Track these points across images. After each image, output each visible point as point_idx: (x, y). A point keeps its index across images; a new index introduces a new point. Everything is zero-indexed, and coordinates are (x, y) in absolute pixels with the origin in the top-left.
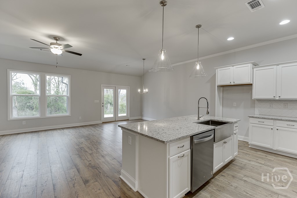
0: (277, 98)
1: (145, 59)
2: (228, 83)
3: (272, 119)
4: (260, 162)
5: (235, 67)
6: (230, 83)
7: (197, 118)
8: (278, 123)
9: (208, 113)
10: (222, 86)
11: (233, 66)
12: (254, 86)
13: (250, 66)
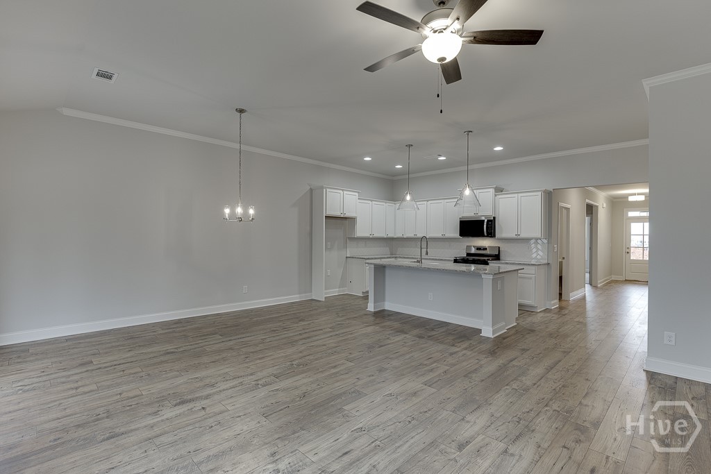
6: (340, 214)
13: (357, 194)
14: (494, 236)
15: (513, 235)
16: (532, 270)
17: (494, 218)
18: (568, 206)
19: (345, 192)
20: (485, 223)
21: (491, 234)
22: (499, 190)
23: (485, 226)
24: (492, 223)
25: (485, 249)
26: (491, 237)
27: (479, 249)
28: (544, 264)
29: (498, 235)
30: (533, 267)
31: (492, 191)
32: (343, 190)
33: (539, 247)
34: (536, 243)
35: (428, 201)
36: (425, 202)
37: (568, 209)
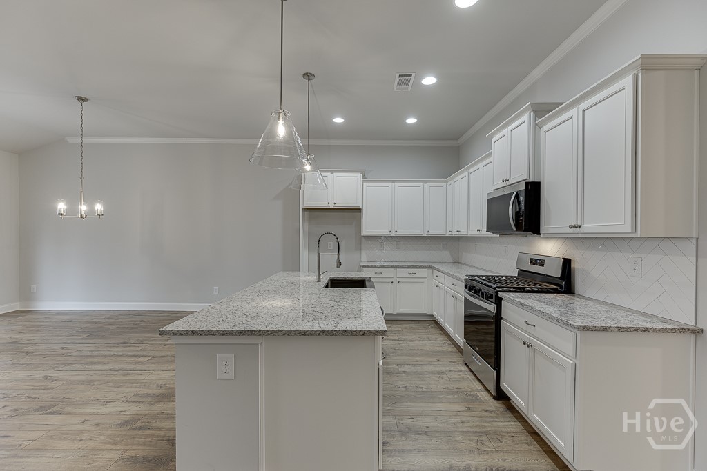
0: (393, 234)
1: (87, 100)
2: (323, 204)
3: (392, 267)
4: (392, 338)
5: (336, 174)
6: (327, 204)
7: (316, 278)
8: (401, 272)
9: (339, 264)
10: (307, 209)
11: (332, 172)
12: (364, 212)
13: (359, 175)
17: (536, 185)
20: (511, 202)
21: (522, 226)
23: (510, 207)
25: (542, 262)
29: (543, 227)
31: (529, 118)
35: (468, 169)
36: (467, 173)
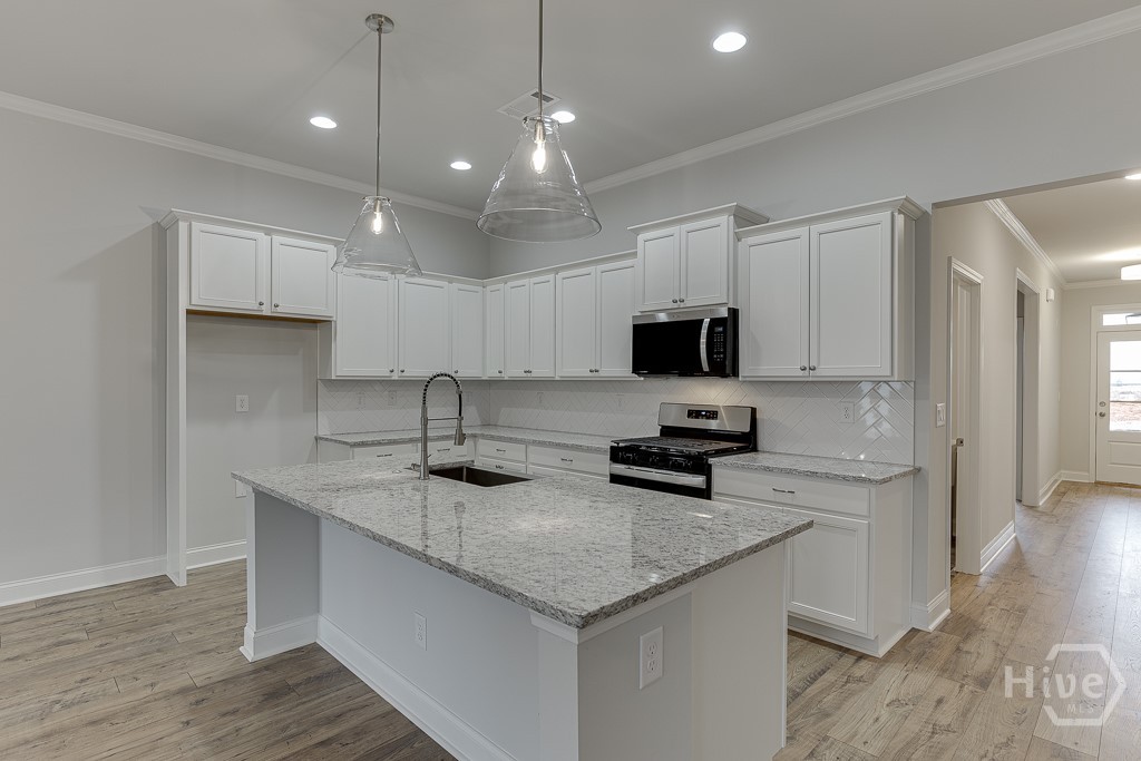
0: (396, 376)
6: (257, 306)
12: (338, 328)
13: (331, 249)
14: (735, 373)
15: (791, 370)
16: (856, 501)
17: (734, 313)
18: (976, 276)
19: (277, 239)
20: (704, 332)
21: (725, 365)
22: (746, 219)
23: (703, 340)
24: (727, 328)
25: (712, 415)
26: (723, 375)
27: (694, 413)
28: (904, 475)
29: (745, 368)
30: (862, 491)
31: (725, 222)
32: (268, 232)
33: (884, 408)
34: (874, 394)
35: (556, 271)
36: (551, 277)
37: (972, 286)
